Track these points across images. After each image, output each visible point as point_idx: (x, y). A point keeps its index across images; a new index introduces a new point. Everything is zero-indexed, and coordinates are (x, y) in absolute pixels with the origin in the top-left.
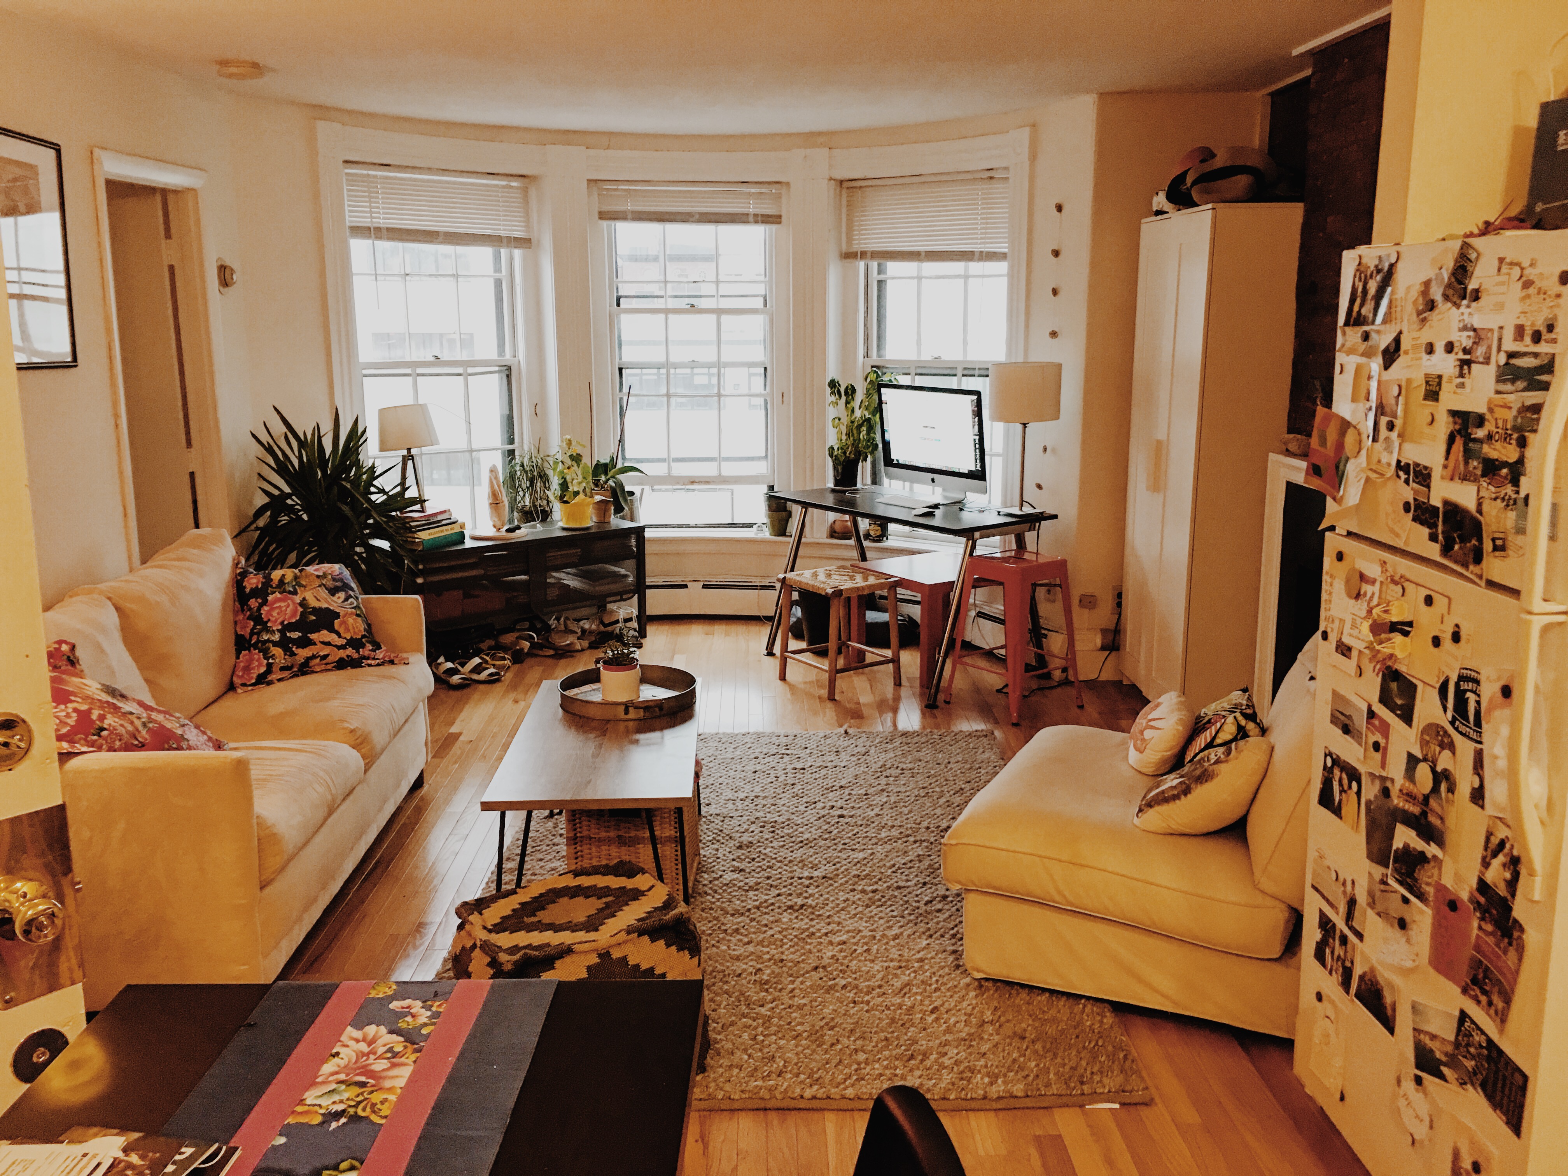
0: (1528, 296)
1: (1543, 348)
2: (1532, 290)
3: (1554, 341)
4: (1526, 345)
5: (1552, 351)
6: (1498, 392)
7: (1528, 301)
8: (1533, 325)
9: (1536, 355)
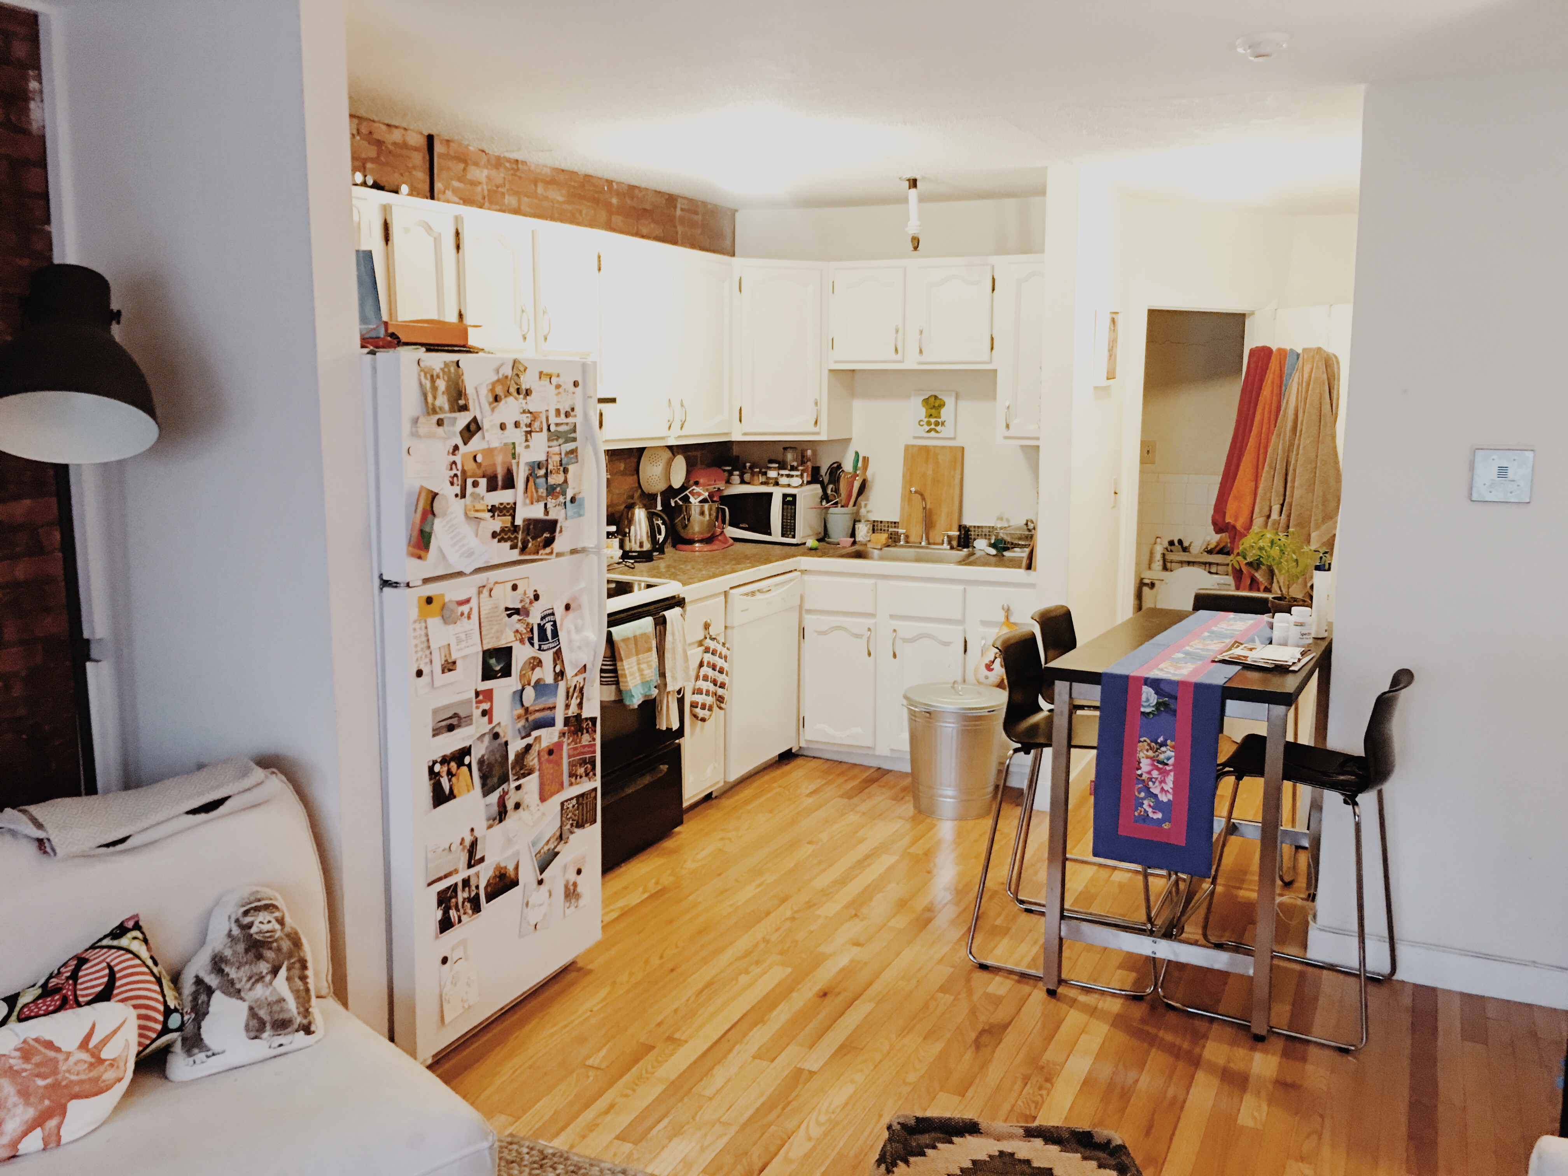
0: (559, 393)
1: (570, 420)
2: (561, 390)
3: (575, 416)
4: (562, 419)
5: (574, 421)
6: (549, 447)
7: (560, 396)
8: (564, 408)
9: (567, 424)
